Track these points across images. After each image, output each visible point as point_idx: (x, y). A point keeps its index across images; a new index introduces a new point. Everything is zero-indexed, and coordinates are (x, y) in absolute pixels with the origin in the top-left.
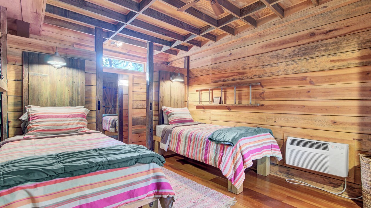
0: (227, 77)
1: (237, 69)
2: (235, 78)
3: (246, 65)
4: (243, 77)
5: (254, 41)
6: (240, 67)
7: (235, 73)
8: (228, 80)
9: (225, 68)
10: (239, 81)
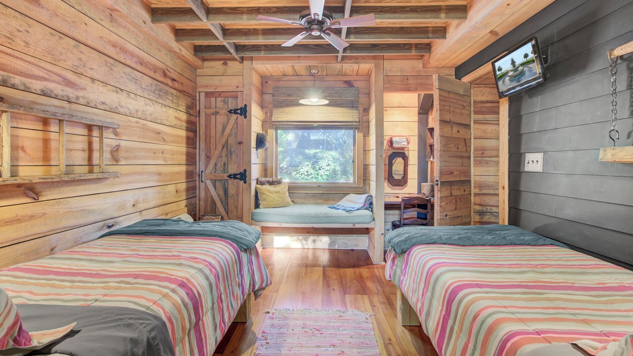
0: (20, 74)
1: (60, 64)
2: (52, 91)
3: (84, 66)
4: (78, 98)
5: (102, 17)
6: (68, 63)
7: (52, 75)
8: (27, 90)
9: (11, 33)
10: (65, 104)
